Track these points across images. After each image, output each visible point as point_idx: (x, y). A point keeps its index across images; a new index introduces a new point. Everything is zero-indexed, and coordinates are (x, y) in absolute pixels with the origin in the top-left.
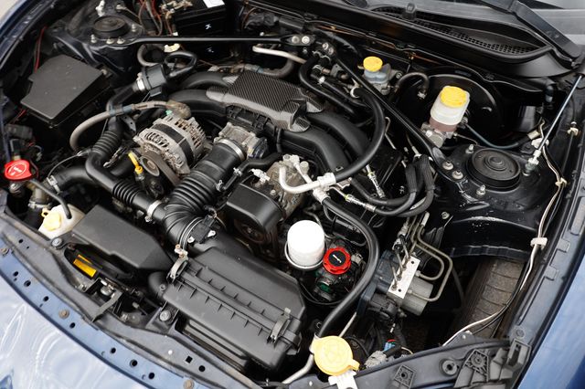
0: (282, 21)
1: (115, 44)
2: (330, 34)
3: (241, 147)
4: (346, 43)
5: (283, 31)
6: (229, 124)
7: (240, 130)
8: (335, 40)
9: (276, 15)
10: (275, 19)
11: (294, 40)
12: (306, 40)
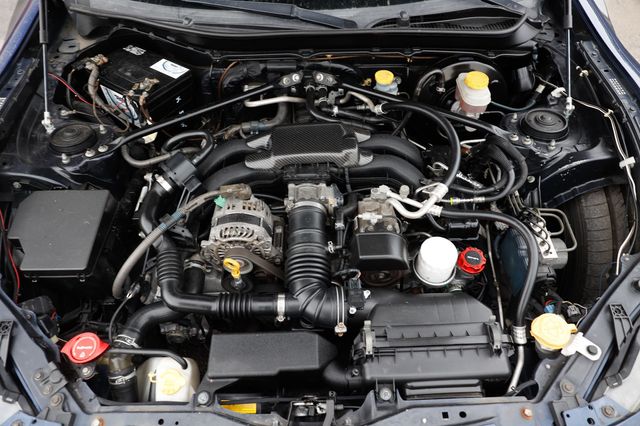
0: (270, 67)
1: (98, 154)
2: (325, 64)
3: (320, 201)
4: (345, 67)
5: (271, 76)
6: (291, 186)
7: (307, 187)
8: (332, 68)
9: (261, 62)
10: (262, 66)
11: (285, 81)
12: (296, 78)
